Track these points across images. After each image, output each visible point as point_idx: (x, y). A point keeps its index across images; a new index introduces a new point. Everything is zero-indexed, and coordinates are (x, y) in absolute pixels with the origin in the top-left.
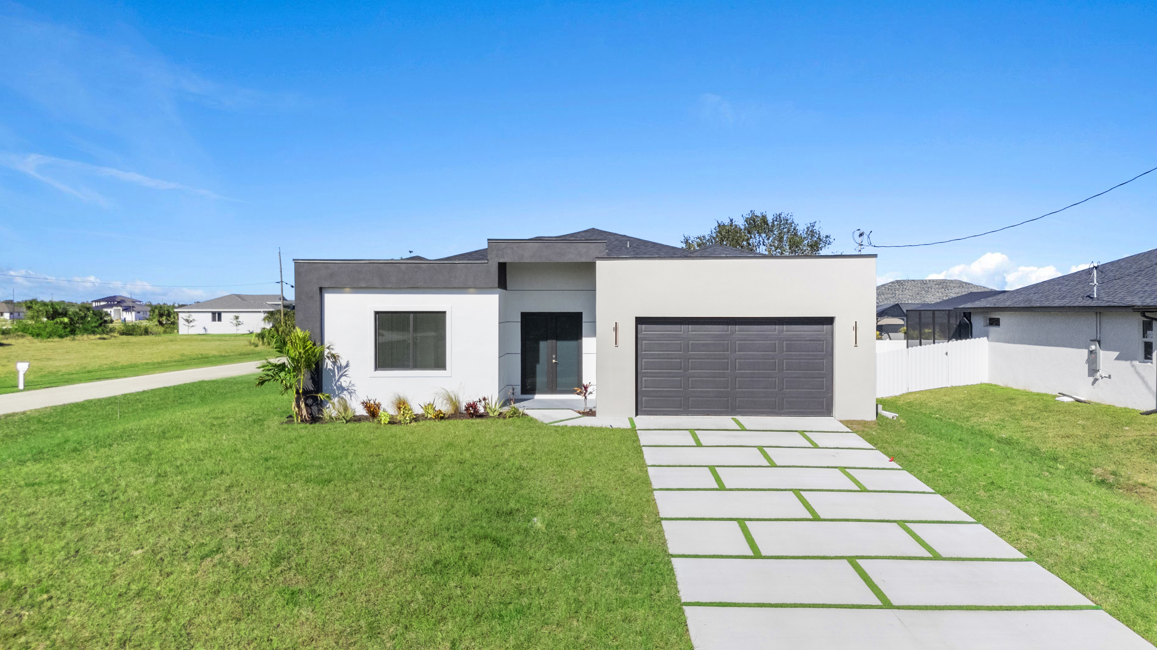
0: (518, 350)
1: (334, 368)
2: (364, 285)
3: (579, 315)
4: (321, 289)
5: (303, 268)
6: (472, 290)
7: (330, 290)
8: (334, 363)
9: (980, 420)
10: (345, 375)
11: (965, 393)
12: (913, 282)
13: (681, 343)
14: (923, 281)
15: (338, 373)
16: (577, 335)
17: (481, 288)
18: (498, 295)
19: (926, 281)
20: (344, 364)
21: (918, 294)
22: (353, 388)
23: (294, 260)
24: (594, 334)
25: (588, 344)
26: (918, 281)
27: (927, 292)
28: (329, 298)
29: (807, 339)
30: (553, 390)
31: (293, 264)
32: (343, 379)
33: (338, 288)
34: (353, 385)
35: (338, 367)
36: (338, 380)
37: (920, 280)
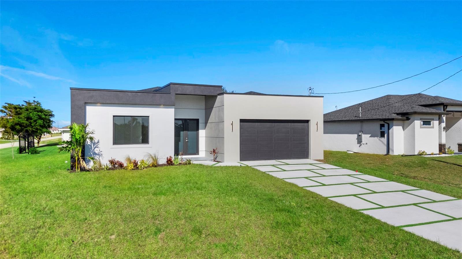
1: (91, 144)
4: (85, 104)
5: (76, 92)
6: (162, 106)
7: (90, 104)
8: (91, 141)
10: (97, 147)
13: (255, 130)
15: (93, 146)
17: (167, 106)
20: (96, 141)
23: (70, 88)
28: (89, 109)
29: (300, 128)
30: (186, 153)
31: (70, 90)
32: (96, 149)
34: (101, 152)
35: (93, 143)
36: (94, 150)
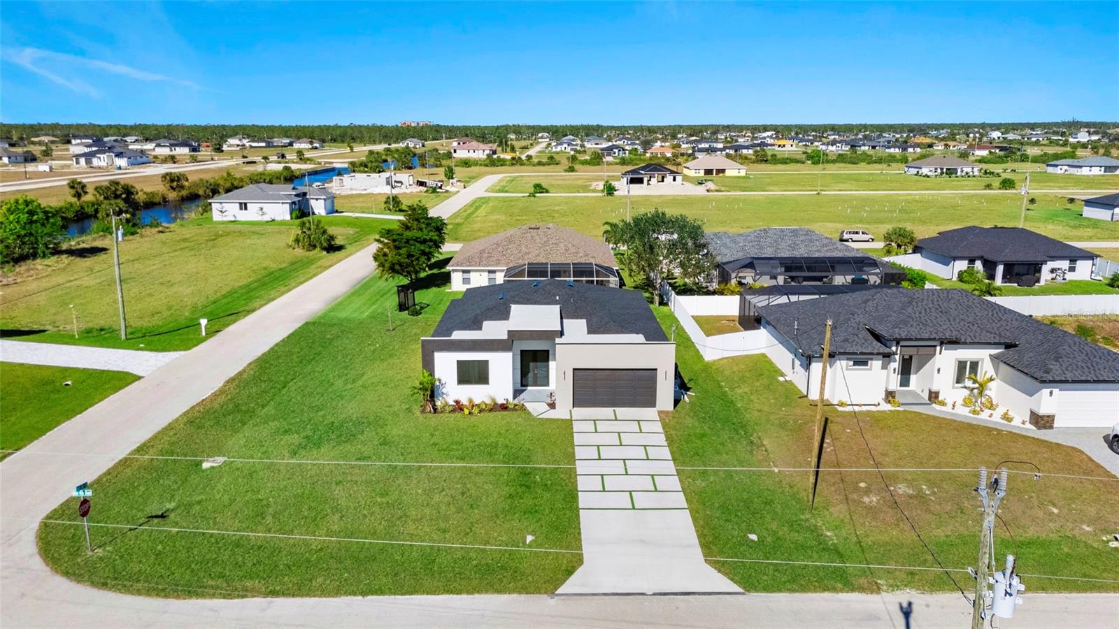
0: (520, 367)
1: (440, 385)
3: (548, 351)
4: (432, 352)
6: (500, 351)
13: (592, 378)
15: (442, 387)
16: (547, 360)
17: (504, 350)
23: (421, 341)
24: (554, 359)
25: (552, 364)
28: (437, 354)
29: (646, 376)
30: (535, 384)
33: (440, 351)
36: (442, 390)
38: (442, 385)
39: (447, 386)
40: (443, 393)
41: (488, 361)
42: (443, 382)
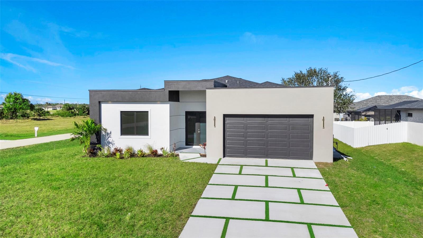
1: (105, 134)
2: (115, 100)
4: (100, 102)
5: (92, 93)
6: (159, 102)
7: (103, 102)
8: (106, 132)
9: (395, 161)
10: (110, 137)
11: (393, 147)
12: (385, 96)
13: (244, 126)
14: (390, 96)
15: (107, 136)
17: (163, 102)
18: (169, 105)
19: (391, 96)
21: (387, 101)
22: (114, 142)
23: (89, 90)
26: (388, 96)
27: (391, 100)
28: (103, 106)
29: (301, 124)
30: (198, 144)
31: (89, 92)
32: (109, 138)
33: (106, 102)
34: (114, 141)
37: (389, 96)
38: (108, 134)
39: (112, 135)
40: (109, 143)
41: (147, 112)
42: (109, 131)
